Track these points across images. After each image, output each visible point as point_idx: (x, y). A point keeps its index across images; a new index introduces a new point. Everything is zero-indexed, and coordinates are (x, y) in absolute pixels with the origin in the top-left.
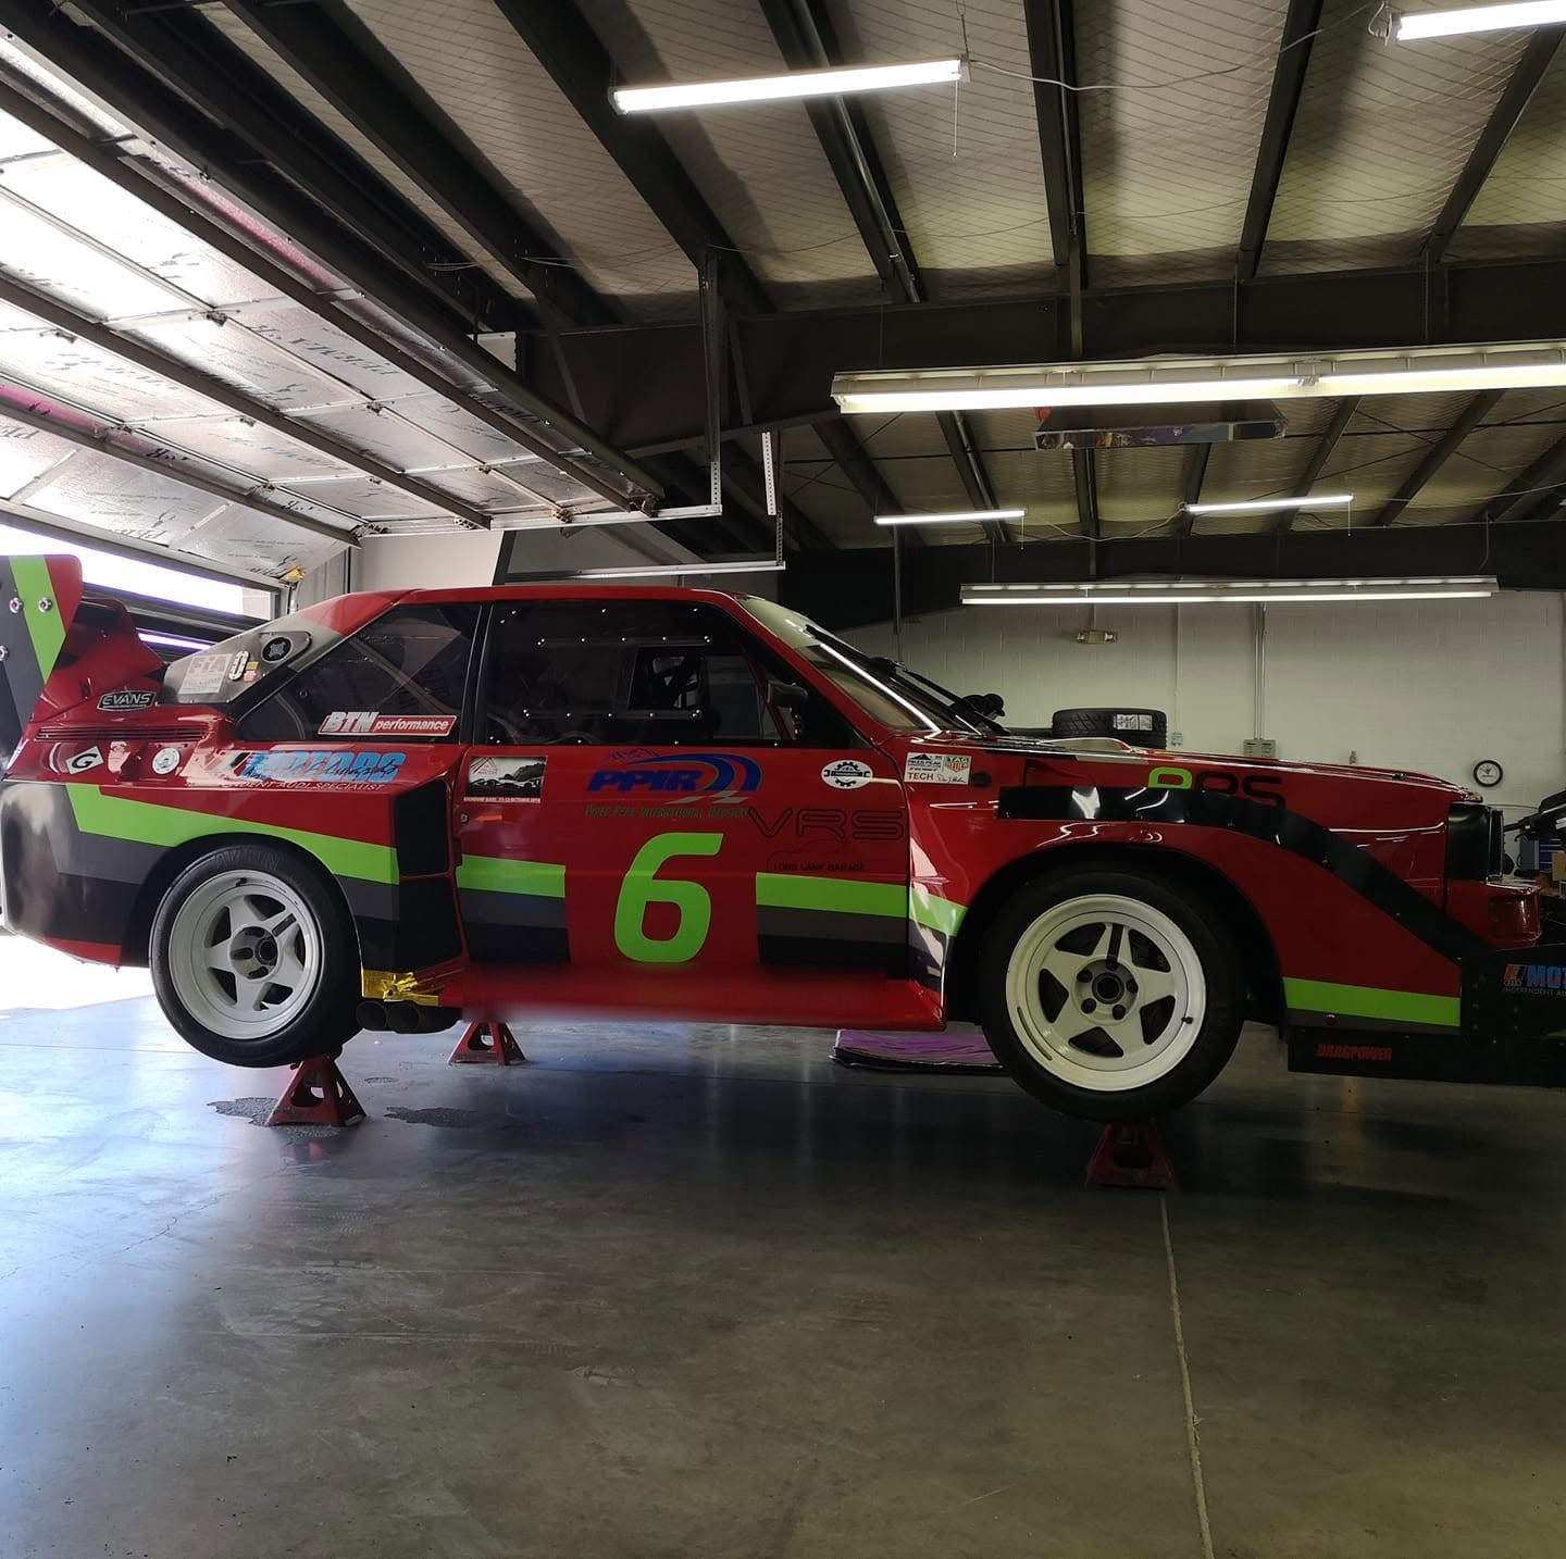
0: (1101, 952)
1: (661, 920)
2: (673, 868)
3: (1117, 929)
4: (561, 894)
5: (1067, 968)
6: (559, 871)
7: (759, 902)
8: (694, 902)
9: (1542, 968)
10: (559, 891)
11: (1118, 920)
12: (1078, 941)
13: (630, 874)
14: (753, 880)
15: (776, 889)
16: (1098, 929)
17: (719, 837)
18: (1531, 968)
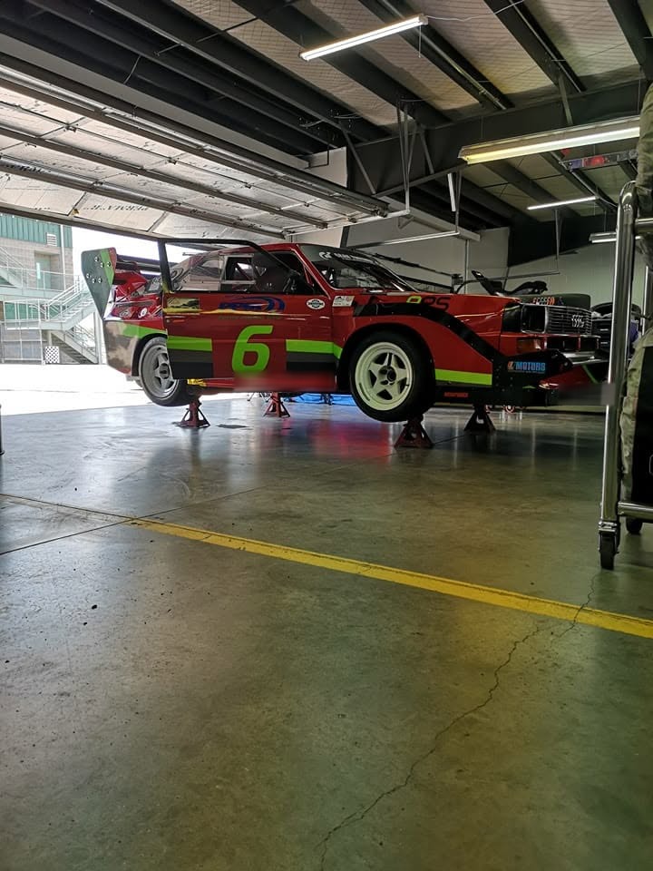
0: (386, 363)
1: (250, 358)
2: (255, 338)
3: (391, 354)
4: (211, 349)
5: (376, 368)
6: (210, 341)
7: (288, 349)
8: (263, 351)
9: (521, 363)
10: (210, 349)
11: (391, 351)
12: (380, 360)
13: (238, 341)
14: (285, 343)
15: (294, 345)
16: (384, 355)
17: (271, 327)
18: (517, 363)
